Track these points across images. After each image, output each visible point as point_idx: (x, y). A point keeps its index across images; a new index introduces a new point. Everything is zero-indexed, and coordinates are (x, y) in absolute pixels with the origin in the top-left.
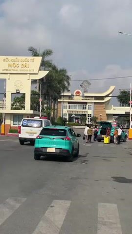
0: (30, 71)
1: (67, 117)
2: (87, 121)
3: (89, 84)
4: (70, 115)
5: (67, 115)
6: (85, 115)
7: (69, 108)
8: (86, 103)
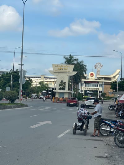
0: (68, 71)
1: (84, 93)
2: (98, 96)
3: (101, 65)
4: (86, 91)
5: (84, 91)
6: (97, 91)
7: (85, 86)
8: (98, 82)
